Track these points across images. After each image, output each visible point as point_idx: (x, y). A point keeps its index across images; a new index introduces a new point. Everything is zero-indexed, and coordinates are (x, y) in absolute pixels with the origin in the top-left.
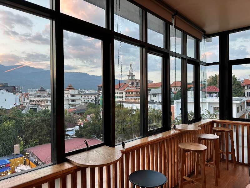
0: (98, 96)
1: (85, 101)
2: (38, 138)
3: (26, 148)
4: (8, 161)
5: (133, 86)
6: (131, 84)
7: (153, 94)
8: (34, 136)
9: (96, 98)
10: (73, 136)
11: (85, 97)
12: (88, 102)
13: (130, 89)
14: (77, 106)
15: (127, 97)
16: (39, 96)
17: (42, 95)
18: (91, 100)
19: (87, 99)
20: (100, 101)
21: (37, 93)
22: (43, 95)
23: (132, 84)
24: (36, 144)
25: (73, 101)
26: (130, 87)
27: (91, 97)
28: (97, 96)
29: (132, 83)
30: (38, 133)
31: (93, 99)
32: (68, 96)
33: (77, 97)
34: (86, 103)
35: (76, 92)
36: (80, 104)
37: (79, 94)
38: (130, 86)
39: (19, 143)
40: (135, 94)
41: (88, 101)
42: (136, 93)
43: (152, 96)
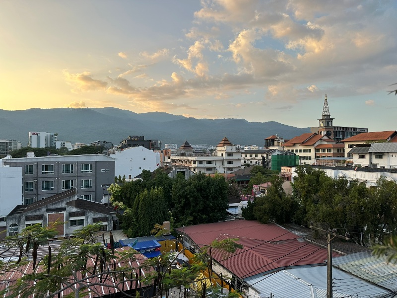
0: (267, 155)
1: (247, 163)
2: (191, 214)
3: (177, 227)
4: (159, 244)
5: (330, 138)
6: (325, 135)
7: (375, 153)
8: (186, 212)
9: (263, 158)
10: (237, 217)
11: (246, 156)
12: (251, 164)
13: (326, 143)
14: (235, 170)
15: (318, 157)
16: (183, 155)
17: (187, 153)
18: (255, 161)
19: (248, 160)
20: (271, 163)
21: (181, 150)
22: (189, 153)
23: (328, 134)
24: (189, 224)
25: (230, 162)
26: (325, 140)
27: (256, 156)
28: (265, 155)
29: (328, 132)
30: (192, 207)
31: (259, 160)
32: (222, 155)
33: (235, 157)
34: (248, 165)
35: (234, 149)
36: (239, 167)
37: (239, 152)
38: (326, 138)
39: (169, 220)
40: (335, 153)
41: (251, 162)
42: (336, 151)
43: (374, 157)
